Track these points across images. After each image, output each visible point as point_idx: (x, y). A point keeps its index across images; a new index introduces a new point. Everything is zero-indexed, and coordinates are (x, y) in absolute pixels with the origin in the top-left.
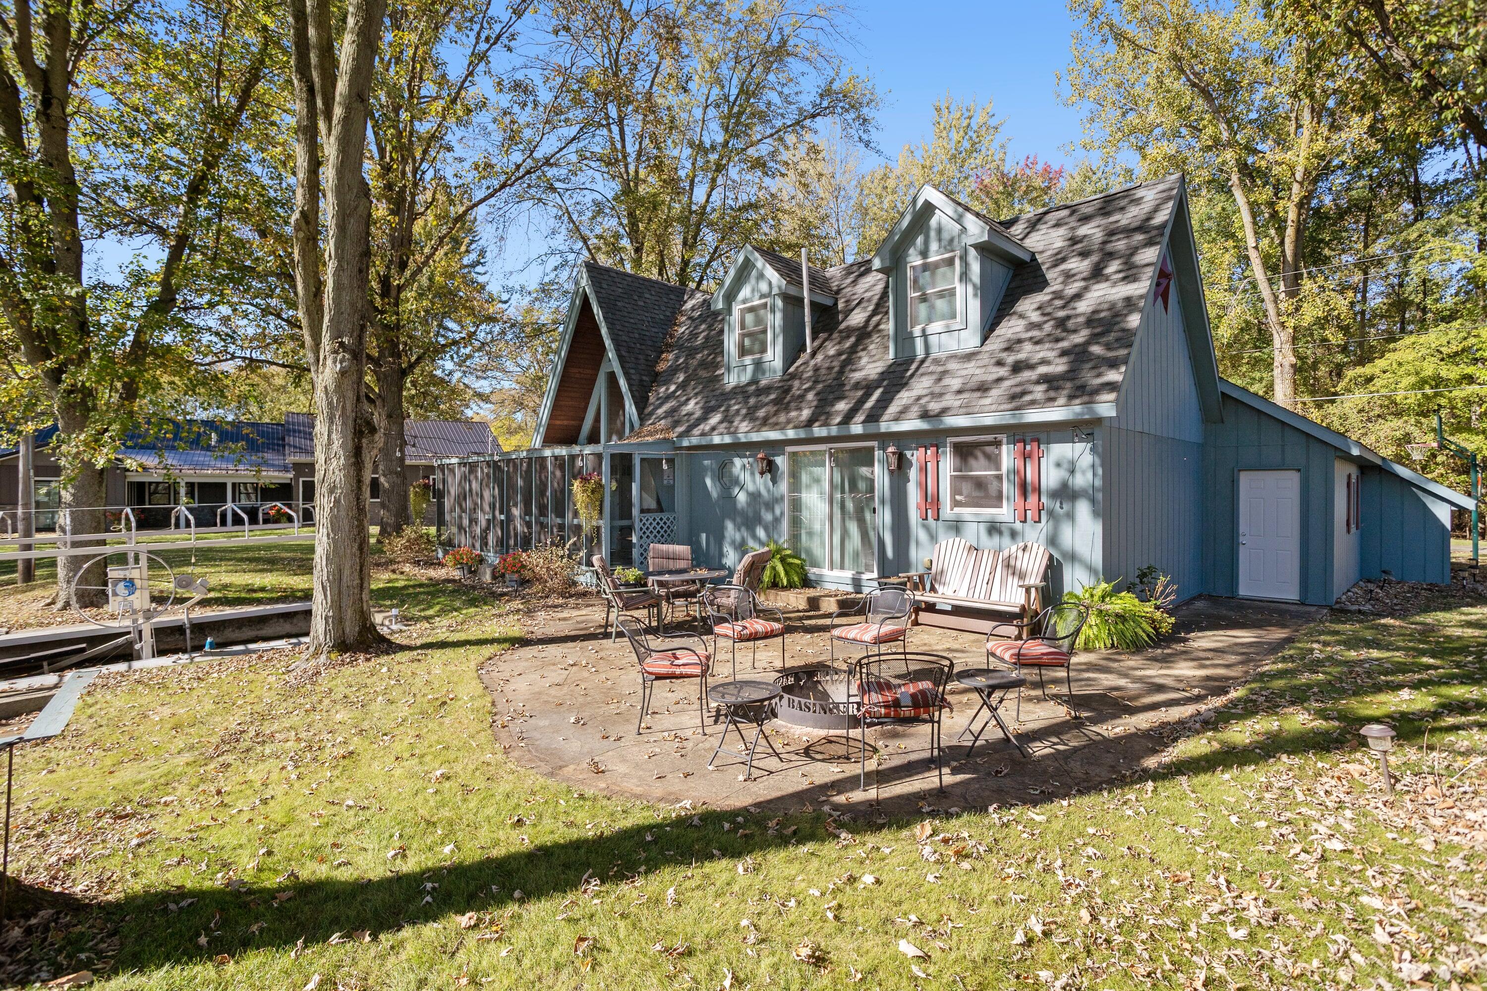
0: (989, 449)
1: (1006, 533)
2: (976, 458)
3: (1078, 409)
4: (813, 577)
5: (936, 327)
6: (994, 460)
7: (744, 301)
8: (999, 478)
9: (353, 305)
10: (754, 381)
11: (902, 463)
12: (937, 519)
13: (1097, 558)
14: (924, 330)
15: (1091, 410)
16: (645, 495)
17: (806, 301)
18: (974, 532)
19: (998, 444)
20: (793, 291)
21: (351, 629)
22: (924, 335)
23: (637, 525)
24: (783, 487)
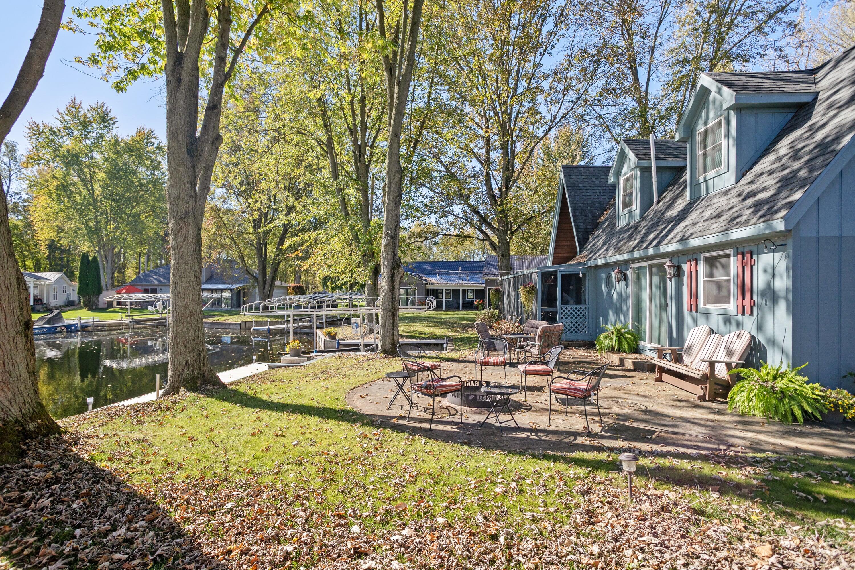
0: (723, 260)
1: (734, 323)
2: (717, 268)
3: (762, 226)
4: (641, 348)
5: (711, 174)
6: (726, 267)
7: (625, 174)
8: (728, 281)
9: (392, 217)
10: (628, 224)
11: (679, 272)
12: (697, 311)
13: (788, 344)
14: (705, 178)
15: (770, 227)
16: (564, 294)
17: (654, 169)
18: (715, 321)
19: (728, 256)
20: (645, 163)
21: (389, 346)
22: (706, 181)
23: (559, 311)
24: (630, 289)
